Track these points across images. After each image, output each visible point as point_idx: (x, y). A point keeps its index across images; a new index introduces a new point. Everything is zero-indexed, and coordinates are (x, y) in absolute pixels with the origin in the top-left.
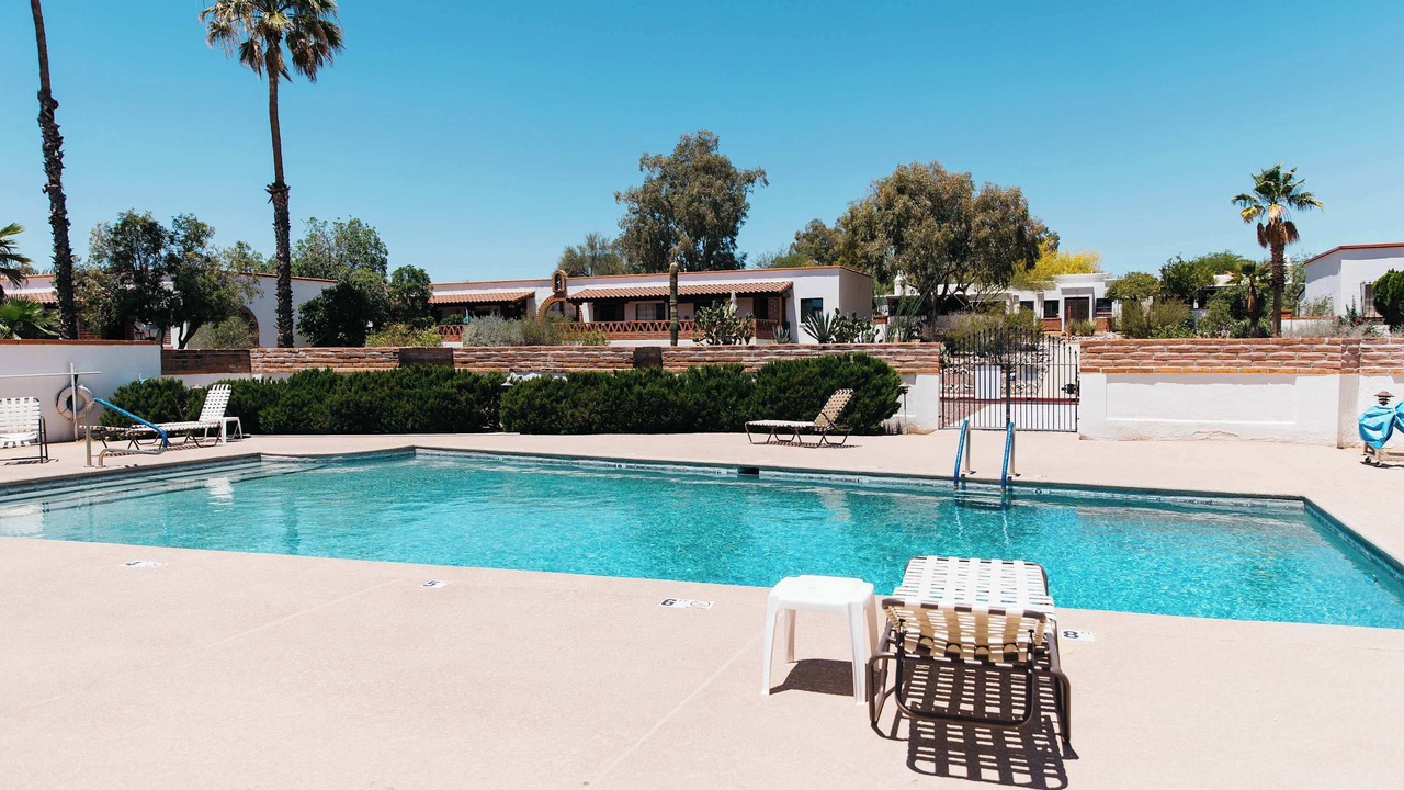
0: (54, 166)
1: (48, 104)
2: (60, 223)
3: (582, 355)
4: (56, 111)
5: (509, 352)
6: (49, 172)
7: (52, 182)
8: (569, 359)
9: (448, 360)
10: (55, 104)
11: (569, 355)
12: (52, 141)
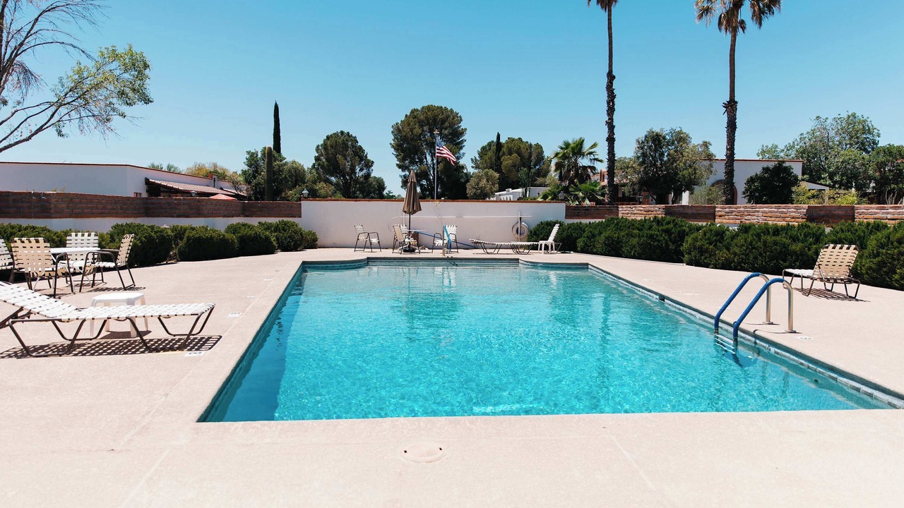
0: (611, 111)
1: (611, 77)
2: (611, 140)
3: (777, 212)
4: (614, 82)
5: (741, 209)
6: (608, 115)
7: (609, 119)
8: (770, 215)
9: (710, 214)
10: (614, 77)
11: (771, 212)
12: (611, 96)
